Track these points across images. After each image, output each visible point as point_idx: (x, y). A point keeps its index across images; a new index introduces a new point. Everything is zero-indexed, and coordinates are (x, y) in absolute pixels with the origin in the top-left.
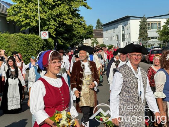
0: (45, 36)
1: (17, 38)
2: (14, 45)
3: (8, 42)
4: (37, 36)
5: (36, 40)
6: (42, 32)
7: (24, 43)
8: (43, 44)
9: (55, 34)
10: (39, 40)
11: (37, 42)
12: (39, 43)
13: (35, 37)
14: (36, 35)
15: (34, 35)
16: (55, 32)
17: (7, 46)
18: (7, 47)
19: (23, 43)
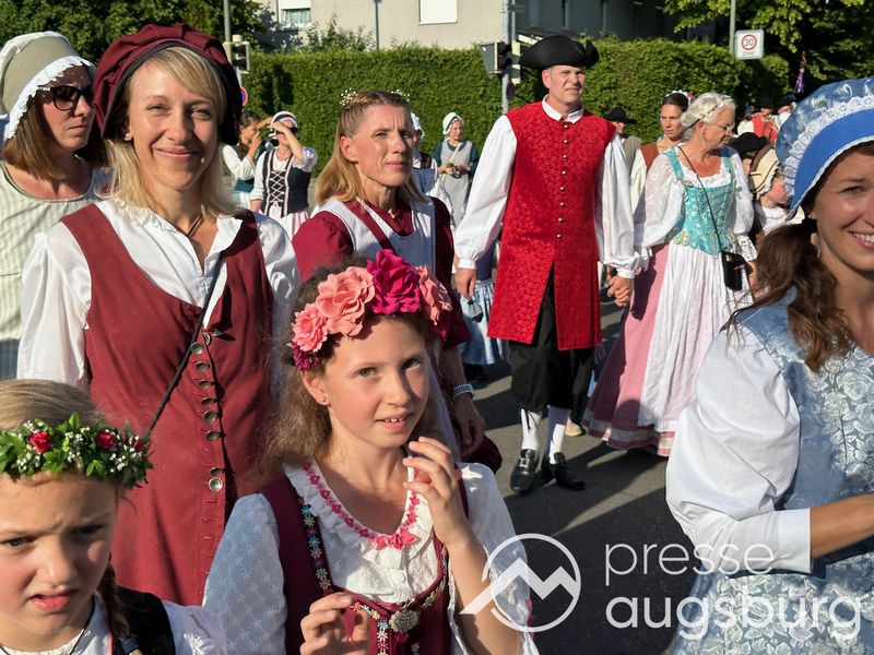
0: (749, 47)
1: (641, 56)
2: (630, 82)
3: (611, 71)
4: (719, 49)
5: (715, 63)
6: (741, 35)
7: (669, 73)
8: (740, 78)
9: (796, 41)
10: (727, 64)
11: (716, 71)
12: (726, 73)
13: (709, 51)
14: (714, 46)
15: (706, 45)
16: (796, 35)
17: (605, 84)
18: (605, 89)
19: (663, 75)
